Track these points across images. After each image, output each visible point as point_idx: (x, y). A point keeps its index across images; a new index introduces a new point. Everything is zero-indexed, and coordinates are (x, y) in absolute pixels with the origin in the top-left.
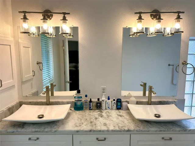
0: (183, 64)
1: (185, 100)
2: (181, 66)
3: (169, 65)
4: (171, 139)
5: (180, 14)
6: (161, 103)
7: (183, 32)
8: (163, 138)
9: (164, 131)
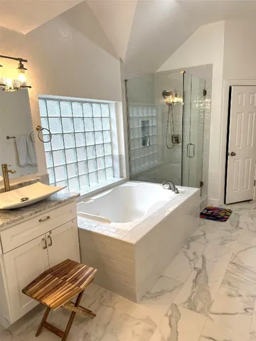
0: (38, 129)
1: (48, 175)
2: (36, 133)
3: (8, 138)
4: (48, 217)
5: (23, 63)
6: (21, 185)
7: (30, 87)
8: (40, 221)
9: (40, 211)
